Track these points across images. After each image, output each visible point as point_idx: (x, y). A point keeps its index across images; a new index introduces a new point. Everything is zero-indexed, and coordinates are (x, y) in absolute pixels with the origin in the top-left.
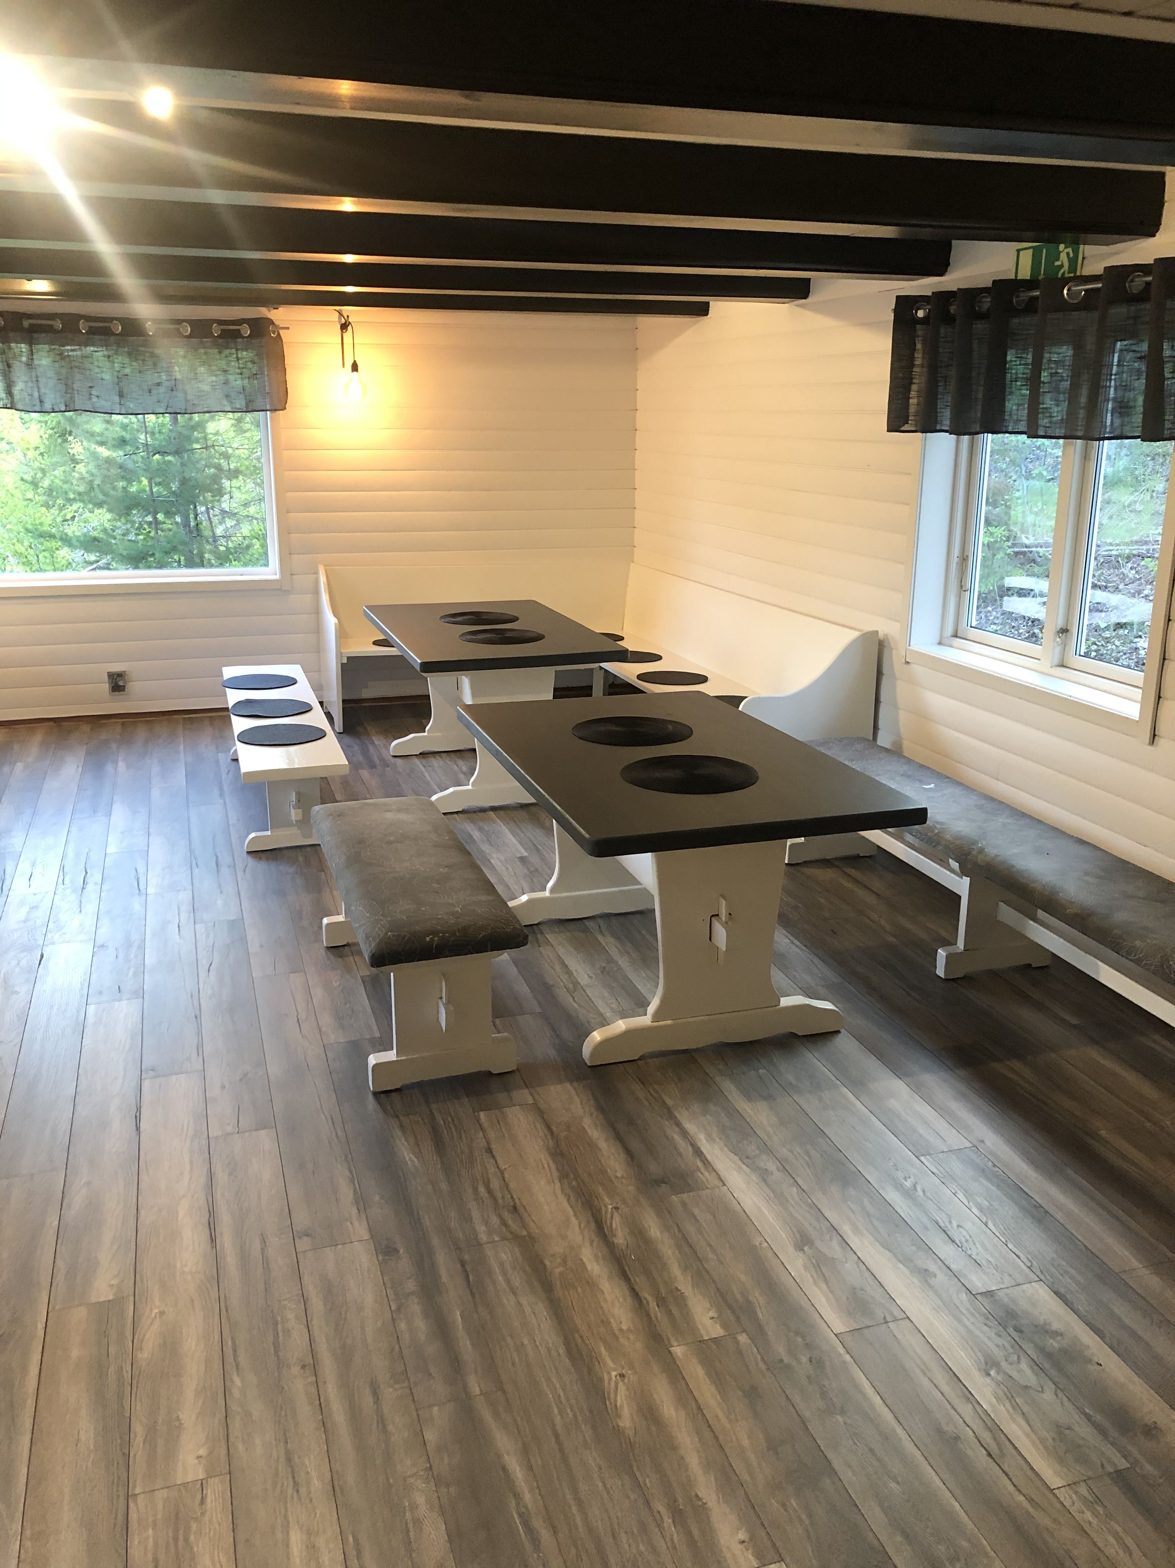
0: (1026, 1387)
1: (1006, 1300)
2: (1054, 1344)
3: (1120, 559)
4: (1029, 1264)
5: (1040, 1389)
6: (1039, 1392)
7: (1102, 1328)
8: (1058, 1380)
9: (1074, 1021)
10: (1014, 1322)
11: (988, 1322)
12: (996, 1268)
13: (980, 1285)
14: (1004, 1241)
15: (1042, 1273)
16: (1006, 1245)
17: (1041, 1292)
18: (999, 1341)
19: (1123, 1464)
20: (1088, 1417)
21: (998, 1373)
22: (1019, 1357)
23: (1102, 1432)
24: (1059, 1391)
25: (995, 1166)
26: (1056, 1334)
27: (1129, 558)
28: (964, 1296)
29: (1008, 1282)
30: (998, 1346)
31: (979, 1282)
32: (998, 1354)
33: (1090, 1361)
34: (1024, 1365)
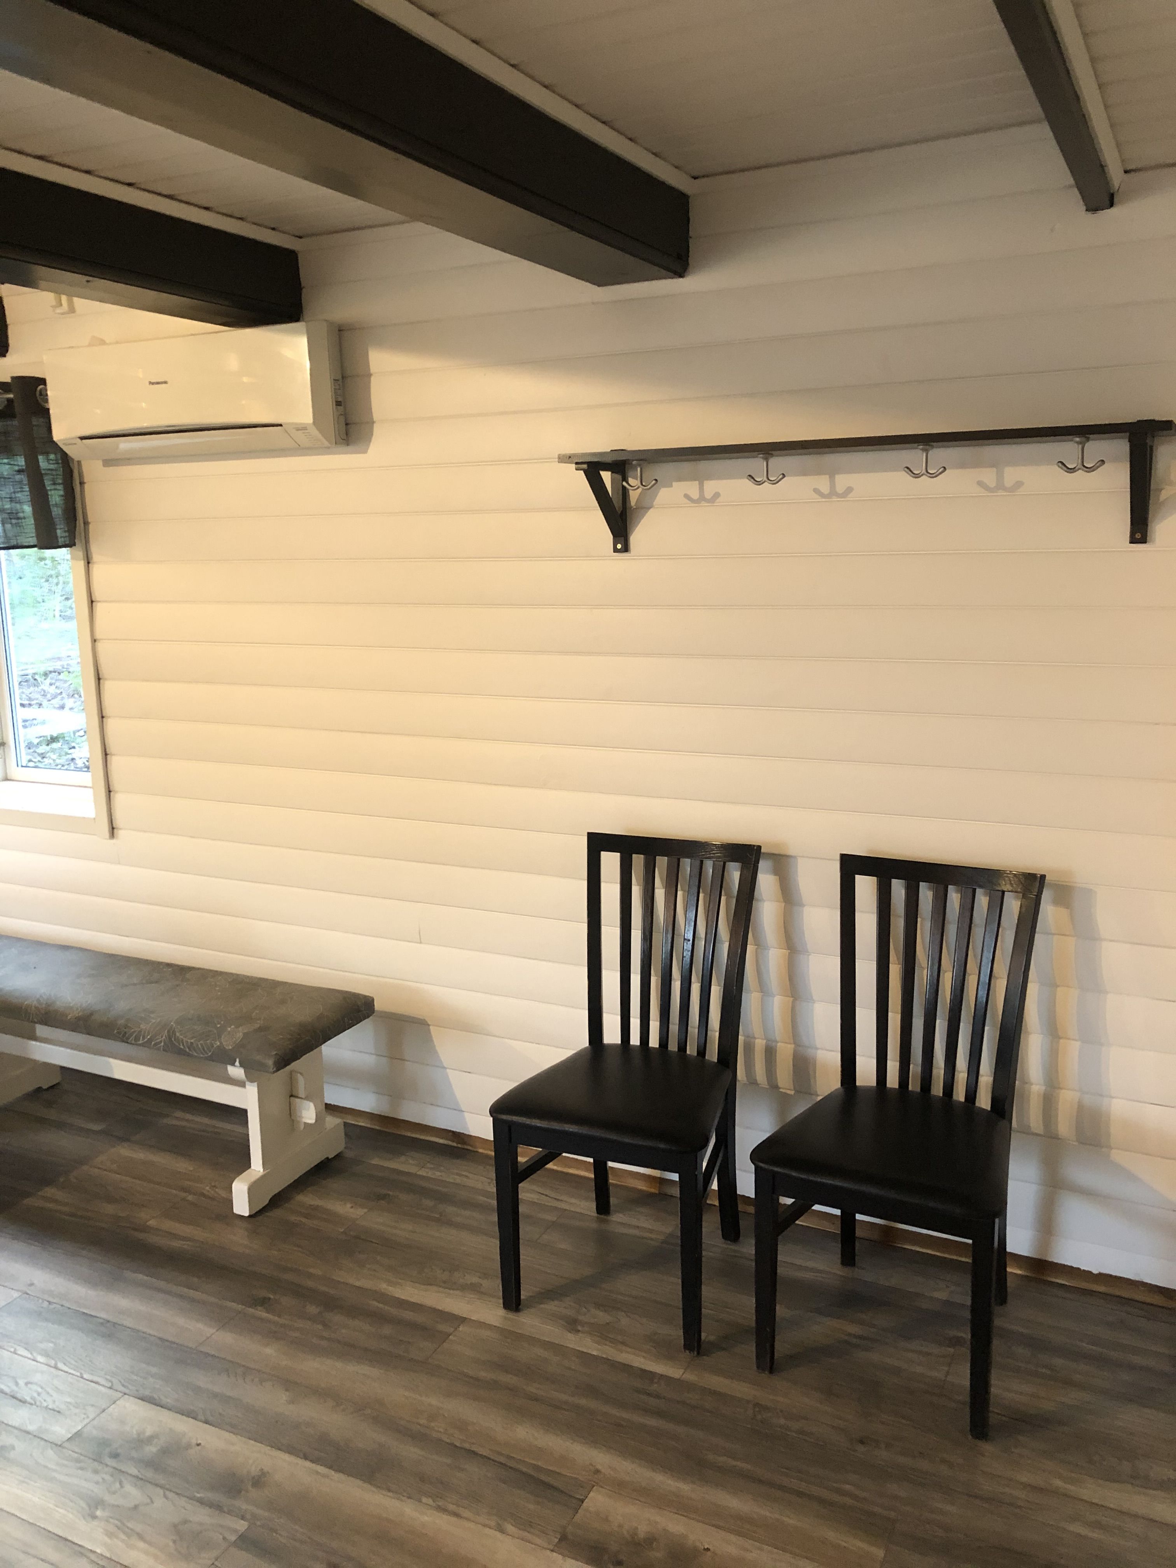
0: (136, 1507)
1: (95, 1432)
2: (151, 1450)
3: (37, 677)
4: (109, 1385)
5: (149, 1501)
6: (148, 1504)
7: (192, 1408)
8: (163, 1482)
9: (96, 1127)
10: (108, 1450)
11: (82, 1465)
12: (77, 1406)
13: (63, 1432)
14: (79, 1374)
15: (123, 1386)
16: (82, 1377)
17: (127, 1405)
18: (98, 1478)
19: (242, 1526)
20: (201, 1501)
21: (104, 1510)
22: (121, 1483)
23: (218, 1507)
24: (167, 1493)
25: (50, 1303)
26: (150, 1440)
27: (46, 675)
28: (50, 1453)
29: (92, 1414)
30: (97, 1483)
31: (61, 1430)
32: (98, 1491)
33: (188, 1446)
34: (129, 1488)
